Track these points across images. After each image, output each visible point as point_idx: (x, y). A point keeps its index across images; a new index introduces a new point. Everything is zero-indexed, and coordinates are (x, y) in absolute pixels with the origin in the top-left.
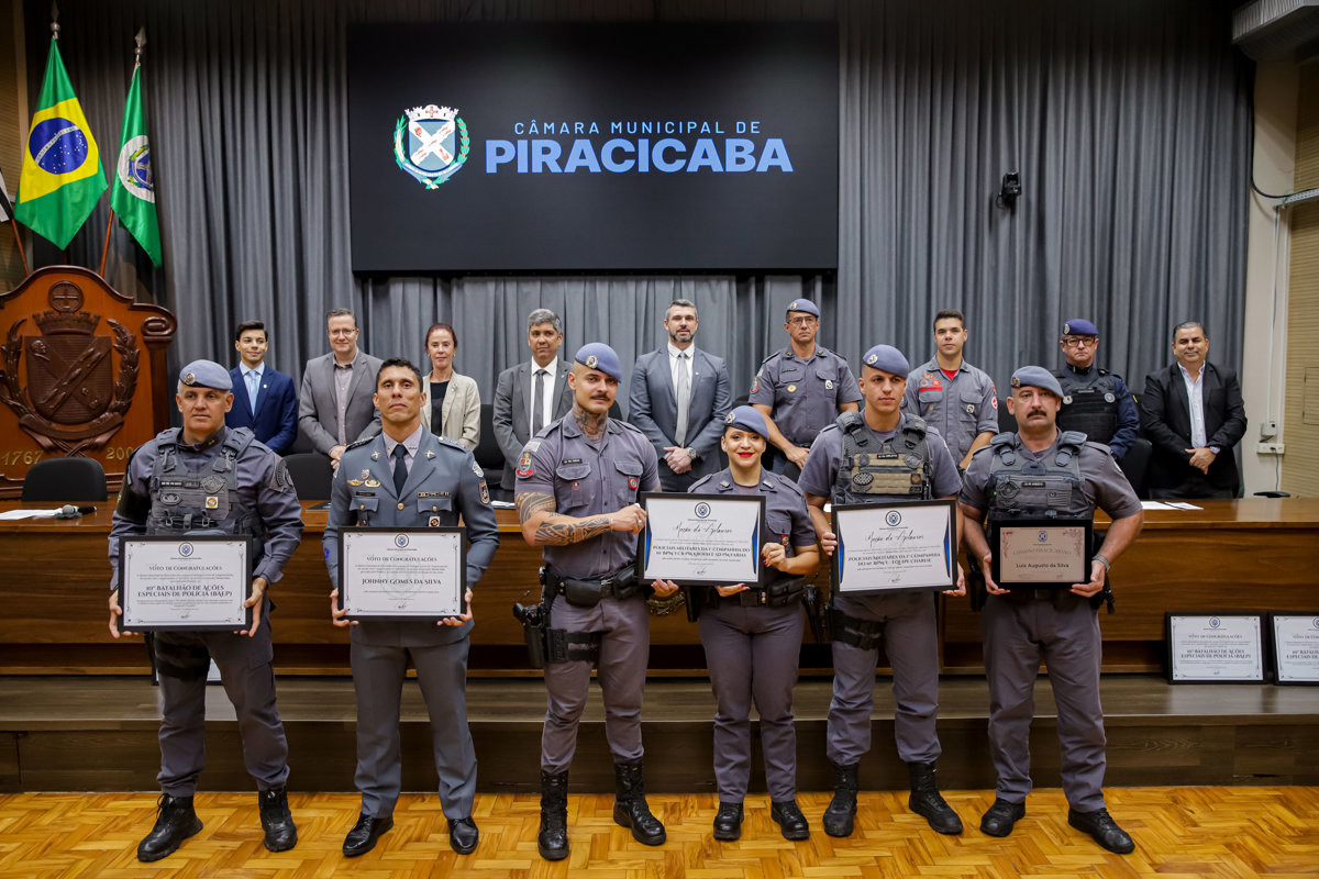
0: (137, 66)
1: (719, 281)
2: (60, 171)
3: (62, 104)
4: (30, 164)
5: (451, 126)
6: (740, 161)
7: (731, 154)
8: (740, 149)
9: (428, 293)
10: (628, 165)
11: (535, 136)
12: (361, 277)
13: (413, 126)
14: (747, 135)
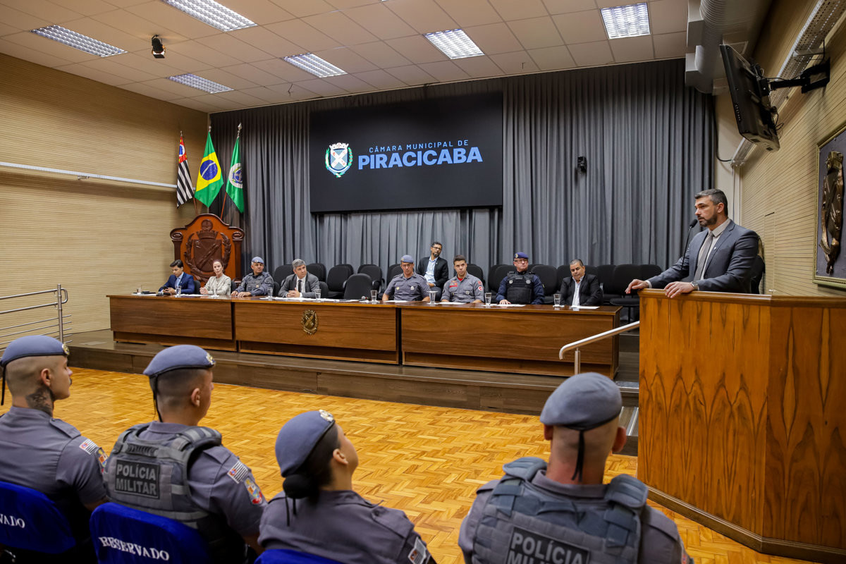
0: (238, 137)
1: (452, 212)
2: (209, 179)
3: (210, 155)
4: (200, 177)
5: (346, 151)
6: (460, 158)
7: (456, 155)
8: (459, 153)
9: (338, 220)
10: (413, 163)
11: (377, 153)
12: (314, 214)
13: (332, 152)
14: (463, 147)
